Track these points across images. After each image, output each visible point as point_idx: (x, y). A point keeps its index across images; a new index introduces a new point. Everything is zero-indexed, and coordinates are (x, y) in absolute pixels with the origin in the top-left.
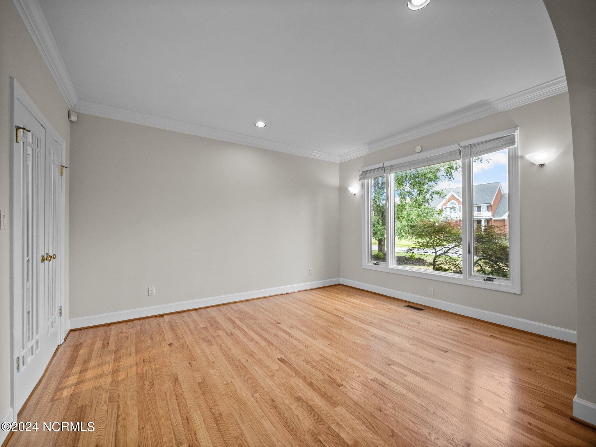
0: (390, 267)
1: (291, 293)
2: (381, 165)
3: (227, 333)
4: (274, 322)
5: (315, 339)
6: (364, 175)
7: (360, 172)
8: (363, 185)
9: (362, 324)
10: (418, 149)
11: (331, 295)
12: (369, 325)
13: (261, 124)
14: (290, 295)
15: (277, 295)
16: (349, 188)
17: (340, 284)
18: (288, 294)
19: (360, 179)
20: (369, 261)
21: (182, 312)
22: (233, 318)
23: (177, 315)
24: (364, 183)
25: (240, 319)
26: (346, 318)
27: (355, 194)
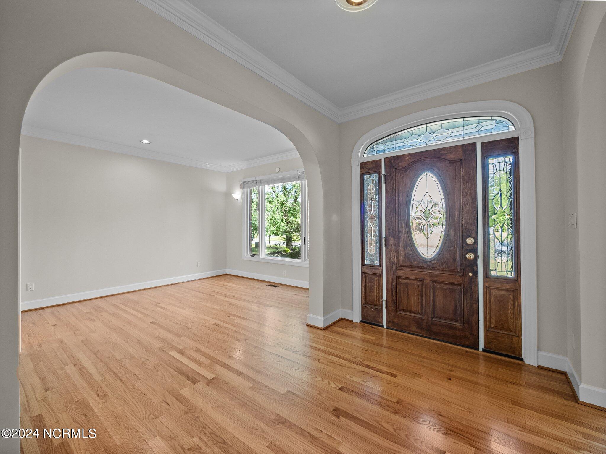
0: (261, 257)
1: (178, 283)
2: (254, 179)
3: (110, 314)
4: (155, 303)
5: (184, 309)
6: (244, 185)
7: (241, 183)
8: (243, 193)
9: (227, 298)
10: (277, 170)
11: (214, 282)
12: (232, 298)
13: (146, 141)
14: (178, 285)
15: (165, 286)
16: (233, 195)
17: (226, 274)
18: (176, 285)
19: (241, 188)
20: (247, 254)
21: (65, 304)
22: (117, 304)
23: (60, 307)
24: (244, 191)
25: (123, 304)
26: (216, 296)
27: (237, 200)
